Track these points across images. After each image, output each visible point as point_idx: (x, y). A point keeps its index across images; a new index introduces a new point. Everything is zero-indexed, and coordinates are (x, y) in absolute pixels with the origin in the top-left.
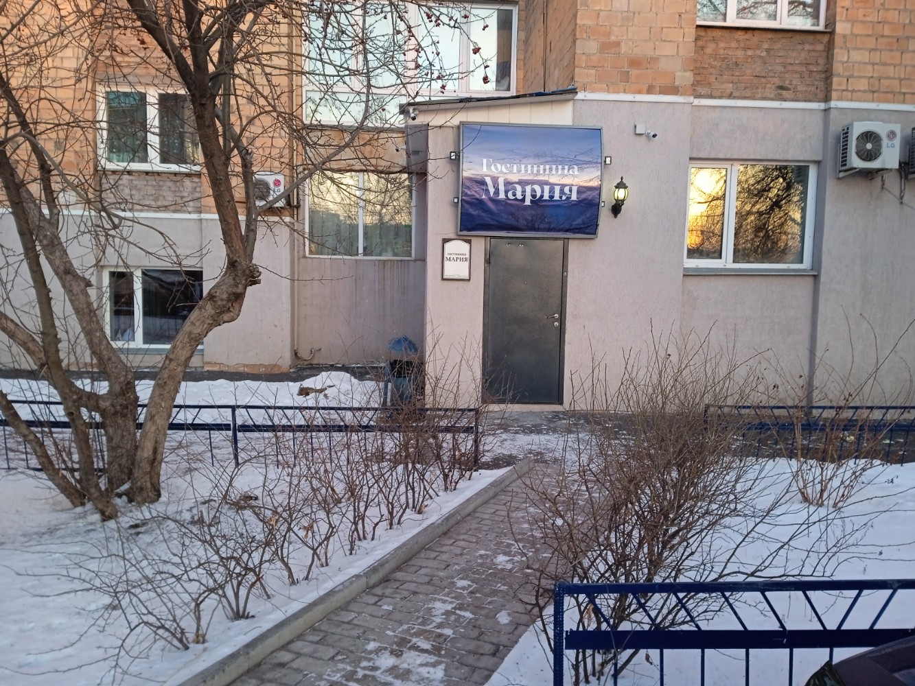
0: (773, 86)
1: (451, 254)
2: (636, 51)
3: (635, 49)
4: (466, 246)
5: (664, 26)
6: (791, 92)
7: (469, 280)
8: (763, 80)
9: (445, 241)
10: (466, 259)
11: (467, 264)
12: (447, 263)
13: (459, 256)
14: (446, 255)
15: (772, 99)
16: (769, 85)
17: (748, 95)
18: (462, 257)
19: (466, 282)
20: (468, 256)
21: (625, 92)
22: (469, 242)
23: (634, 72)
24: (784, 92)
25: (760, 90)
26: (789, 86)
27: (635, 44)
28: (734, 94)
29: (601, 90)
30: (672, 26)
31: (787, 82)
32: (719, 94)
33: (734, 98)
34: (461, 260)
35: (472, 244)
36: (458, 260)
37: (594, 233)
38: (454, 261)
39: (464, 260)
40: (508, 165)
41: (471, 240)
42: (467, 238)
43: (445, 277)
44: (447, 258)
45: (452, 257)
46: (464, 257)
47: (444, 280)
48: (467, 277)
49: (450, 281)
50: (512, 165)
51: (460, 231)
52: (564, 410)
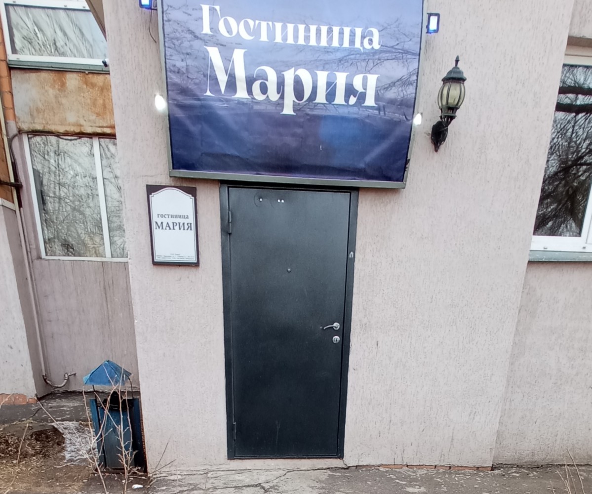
1: (163, 216)
4: (188, 199)
7: (196, 265)
9: (152, 189)
10: (190, 227)
11: (192, 234)
12: (157, 232)
13: (177, 220)
14: (155, 218)
18: (182, 221)
19: (193, 270)
20: (192, 220)
22: (192, 192)
34: (181, 227)
35: (197, 197)
36: (177, 228)
37: (401, 179)
38: (170, 229)
39: (186, 227)
40: (251, 22)
41: (195, 189)
42: (189, 188)
43: (157, 259)
44: (156, 223)
45: (165, 221)
46: (186, 221)
47: (156, 264)
48: (194, 260)
49: (166, 267)
50: (257, 22)
51: (174, 168)
52: (344, 466)
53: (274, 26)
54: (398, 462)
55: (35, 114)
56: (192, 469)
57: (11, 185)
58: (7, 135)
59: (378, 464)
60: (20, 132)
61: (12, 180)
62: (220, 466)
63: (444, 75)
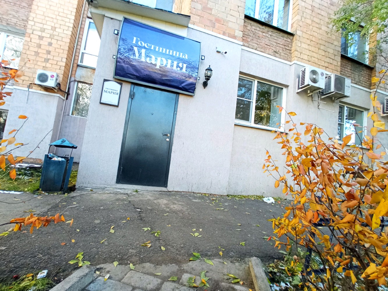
0: (272, 50)
1: (107, 89)
2: (218, 15)
3: (218, 14)
4: (119, 86)
5: (232, 9)
6: (279, 55)
7: (117, 106)
8: (269, 47)
9: (105, 80)
10: (117, 94)
12: (104, 93)
13: (113, 91)
14: (104, 89)
15: (271, 55)
17: (263, 51)
18: (115, 92)
19: (116, 108)
20: (119, 92)
21: (213, 31)
22: (121, 84)
23: (217, 25)
24: (276, 54)
25: (267, 50)
26: (278, 52)
27: (218, 12)
28: (258, 49)
29: (202, 27)
30: (235, 10)
31: (278, 50)
32: (252, 47)
35: (123, 86)
36: (112, 93)
37: (193, 93)
38: (110, 93)
39: (116, 94)
40: (149, 45)
41: (122, 83)
42: (120, 82)
43: (102, 102)
44: (105, 91)
46: (116, 92)
47: (101, 103)
48: (117, 104)
49: (105, 105)
50: (151, 45)
51: (115, 75)
52: (167, 191)
53: (156, 47)
54: (190, 191)
55: (82, 77)
56: (98, 186)
57: (66, 92)
58: (70, 80)
59: (182, 191)
60: (75, 81)
61: (67, 91)
62: (112, 186)
63: (207, 68)
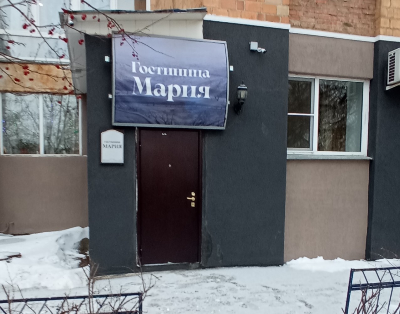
0: (341, 23)
1: (107, 142)
4: (121, 135)
6: (353, 28)
8: (335, 18)
13: (114, 144)
15: (340, 32)
16: (338, 22)
17: (325, 28)
18: (116, 144)
20: (122, 144)
21: (241, 17)
23: (247, 3)
24: (348, 28)
25: (333, 25)
26: (352, 24)
28: (316, 27)
29: (224, 14)
31: (350, 21)
32: (306, 25)
33: (316, 29)
34: (116, 147)
37: (223, 125)
38: (110, 147)
39: (119, 147)
43: (102, 161)
44: (104, 145)
45: (108, 144)
46: (119, 144)
48: (122, 162)
50: (156, 67)
53: (163, 69)
